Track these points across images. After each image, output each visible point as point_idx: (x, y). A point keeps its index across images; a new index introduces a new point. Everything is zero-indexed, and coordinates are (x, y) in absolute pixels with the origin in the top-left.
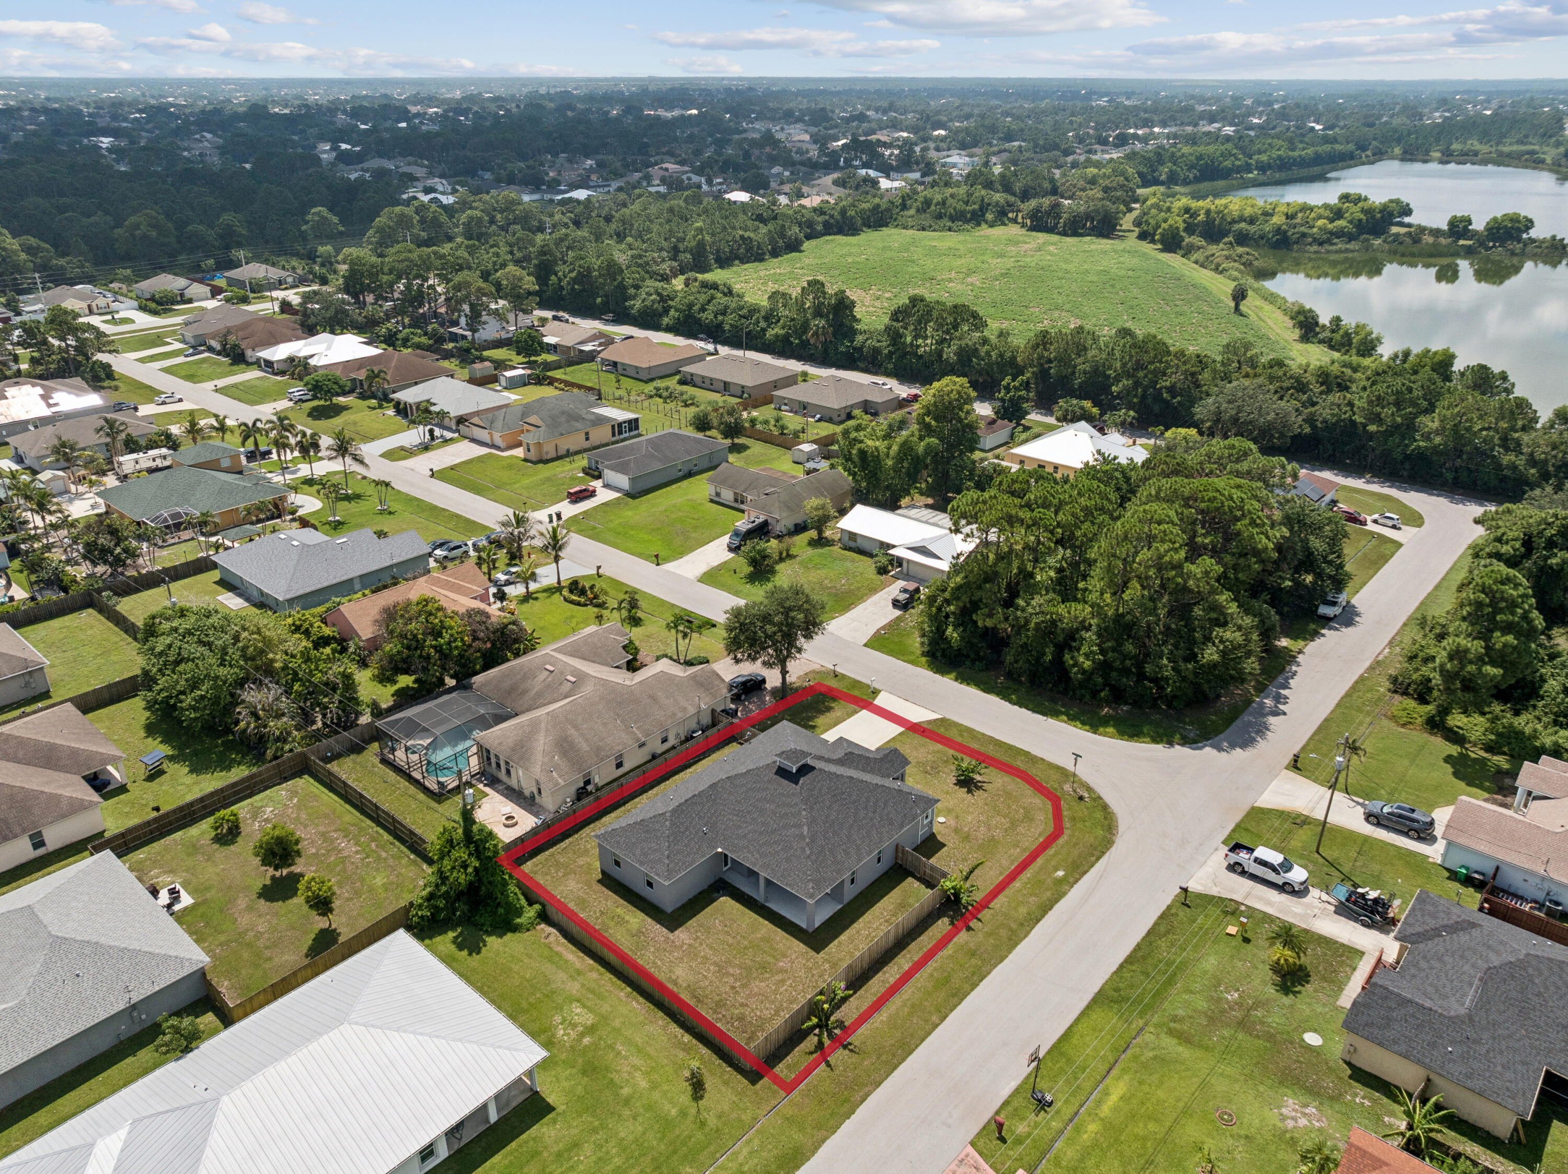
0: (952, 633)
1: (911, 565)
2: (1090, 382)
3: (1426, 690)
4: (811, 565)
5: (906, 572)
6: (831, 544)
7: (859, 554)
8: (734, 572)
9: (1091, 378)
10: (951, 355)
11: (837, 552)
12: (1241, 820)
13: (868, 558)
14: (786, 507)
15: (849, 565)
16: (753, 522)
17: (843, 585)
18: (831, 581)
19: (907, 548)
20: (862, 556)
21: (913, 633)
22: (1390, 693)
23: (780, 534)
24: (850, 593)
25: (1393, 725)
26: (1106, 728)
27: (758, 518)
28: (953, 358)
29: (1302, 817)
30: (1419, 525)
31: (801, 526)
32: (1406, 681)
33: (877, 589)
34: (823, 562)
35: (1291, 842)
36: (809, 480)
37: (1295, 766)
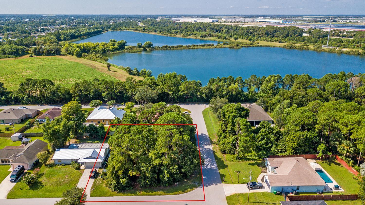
0: (123, 181)
1: (87, 164)
2: (95, 95)
3: (231, 151)
4: (50, 175)
5: (85, 166)
6: (51, 166)
7: (65, 166)
8: (21, 189)
9: (95, 93)
10: (47, 94)
11: (56, 168)
12: (227, 202)
13: (68, 166)
14: (29, 158)
15: (64, 171)
16: (19, 169)
17: (67, 179)
18: (62, 179)
19: (84, 159)
20: (66, 166)
21: (102, 186)
22: (222, 154)
23: (29, 169)
24: (72, 180)
25: (230, 162)
26: (178, 192)
27: (20, 166)
28: (49, 95)
29: (238, 194)
30: (191, 113)
31: (35, 163)
32: (224, 150)
33: (80, 175)
34: (54, 173)
35: (241, 202)
36: (32, 146)
37: (224, 182)
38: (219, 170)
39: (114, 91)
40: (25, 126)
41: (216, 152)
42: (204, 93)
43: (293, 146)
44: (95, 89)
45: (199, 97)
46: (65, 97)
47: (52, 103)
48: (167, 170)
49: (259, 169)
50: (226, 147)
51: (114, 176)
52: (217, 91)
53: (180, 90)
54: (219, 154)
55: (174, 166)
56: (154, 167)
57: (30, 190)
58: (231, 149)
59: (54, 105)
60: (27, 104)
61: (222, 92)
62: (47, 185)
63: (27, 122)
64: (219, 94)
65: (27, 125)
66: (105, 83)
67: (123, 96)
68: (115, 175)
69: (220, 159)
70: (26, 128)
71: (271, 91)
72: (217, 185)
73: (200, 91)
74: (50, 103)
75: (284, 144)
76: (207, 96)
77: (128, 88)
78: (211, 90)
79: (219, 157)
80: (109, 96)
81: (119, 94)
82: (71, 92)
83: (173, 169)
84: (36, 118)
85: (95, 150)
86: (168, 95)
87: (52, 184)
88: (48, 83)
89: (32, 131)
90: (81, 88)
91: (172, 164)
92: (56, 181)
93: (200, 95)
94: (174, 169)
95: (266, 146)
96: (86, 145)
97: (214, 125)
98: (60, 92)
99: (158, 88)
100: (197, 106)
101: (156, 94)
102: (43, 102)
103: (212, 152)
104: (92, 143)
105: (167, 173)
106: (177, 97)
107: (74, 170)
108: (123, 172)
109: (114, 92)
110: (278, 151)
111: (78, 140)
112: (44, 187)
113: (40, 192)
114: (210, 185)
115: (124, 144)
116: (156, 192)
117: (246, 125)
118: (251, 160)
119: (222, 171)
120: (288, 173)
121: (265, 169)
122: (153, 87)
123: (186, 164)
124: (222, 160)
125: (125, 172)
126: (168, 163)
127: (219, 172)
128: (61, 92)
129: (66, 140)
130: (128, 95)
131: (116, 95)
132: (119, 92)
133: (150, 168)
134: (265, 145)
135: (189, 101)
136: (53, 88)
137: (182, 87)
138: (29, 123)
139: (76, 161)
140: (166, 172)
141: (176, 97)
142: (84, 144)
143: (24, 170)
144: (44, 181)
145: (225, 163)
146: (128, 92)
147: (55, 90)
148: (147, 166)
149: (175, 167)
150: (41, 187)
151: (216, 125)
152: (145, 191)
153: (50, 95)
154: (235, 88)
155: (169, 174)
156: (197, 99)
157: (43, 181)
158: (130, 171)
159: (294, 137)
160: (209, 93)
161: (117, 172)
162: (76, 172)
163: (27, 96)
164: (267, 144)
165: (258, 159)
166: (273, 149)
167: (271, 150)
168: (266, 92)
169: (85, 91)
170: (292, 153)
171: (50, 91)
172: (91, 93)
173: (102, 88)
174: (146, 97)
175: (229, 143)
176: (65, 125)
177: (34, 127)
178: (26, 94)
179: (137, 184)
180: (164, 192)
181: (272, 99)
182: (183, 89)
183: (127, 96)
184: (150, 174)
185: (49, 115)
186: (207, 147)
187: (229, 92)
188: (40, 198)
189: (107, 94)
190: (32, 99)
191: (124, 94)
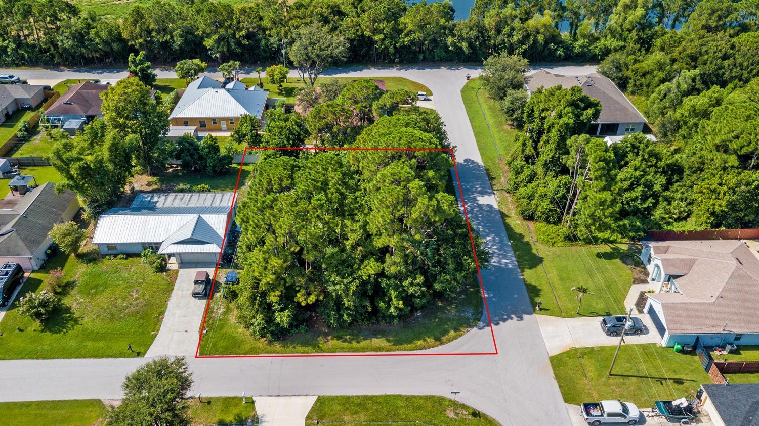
0: (283, 318)
1: (183, 256)
2: (186, 42)
3: (549, 216)
4: (93, 288)
5: (180, 262)
6: (92, 257)
7: (126, 259)
8: (20, 330)
9: (186, 39)
10: (65, 42)
11: (106, 264)
12: (555, 374)
13: (136, 259)
14: (32, 243)
15: (126, 275)
16: (7, 273)
17: (137, 299)
18: (124, 299)
19: (174, 244)
20: (130, 259)
21: (228, 320)
22: (524, 222)
23: (36, 268)
24: (148, 304)
25: (547, 247)
26: (425, 340)
27: (10, 266)
28: (69, 44)
29: (579, 350)
30: (431, 94)
31: (49, 251)
32: (530, 212)
33: (169, 290)
34: (101, 282)
35: (590, 375)
36: (35, 205)
37: (541, 310)
38: (523, 271)
39: (235, 33)
40: (16, 136)
41: (508, 216)
42: (463, 40)
43: (714, 208)
44: (185, 27)
45: (450, 48)
46: (112, 48)
47: (80, 62)
48: (396, 288)
49: (626, 271)
50: (537, 205)
51: (257, 306)
52: (499, 31)
53: (401, 31)
54: (516, 223)
55: (415, 278)
56: (364, 284)
57: (42, 331)
58: (550, 211)
59: (86, 68)
60: (17, 66)
61: (510, 35)
62: (86, 318)
63: (20, 124)
64: (503, 40)
65: (20, 130)
66: (210, 12)
67: (258, 47)
68: (260, 305)
69: (521, 236)
70: (18, 142)
71: (634, 32)
72: (521, 319)
73: (455, 32)
74: (76, 64)
75: (683, 196)
76: (471, 45)
77: (269, 25)
78: (482, 30)
79: (517, 231)
80: (222, 47)
81: (246, 42)
82: (125, 35)
83: (412, 284)
84: (41, 109)
85: (200, 216)
86: (371, 42)
87: (98, 316)
88: (62, 10)
89: (36, 149)
90: (150, 23)
91: (412, 274)
92: (108, 308)
93: (455, 44)
94: (414, 285)
95: (641, 204)
96: (176, 196)
97: (494, 130)
98: (97, 34)
99: (346, 22)
100: (443, 71)
101: (343, 46)
102: (56, 60)
103: (498, 217)
104: (190, 191)
105: (396, 297)
106: (395, 47)
107: (150, 271)
108: (280, 296)
109: (234, 36)
110: (671, 218)
111: (155, 179)
112: (78, 324)
113: (68, 338)
114: (505, 320)
115: (281, 227)
116: (368, 341)
117: (605, 160)
118: (601, 243)
119: (529, 276)
120: (715, 296)
121: (641, 272)
122: (332, 23)
123: (444, 270)
124: (526, 239)
125: (286, 296)
126: (399, 272)
127: (524, 279)
128: (99, 36)
129: (121, 181)
130: (271, 44)
131: (239, 43)
132: (249, 36)
133: (353, 287)
134: (639, 201)
135: (425, 59)
136: (76, 23)
137: (407, 21)
138: (25, 127)
139: (155, 247)
140: (393, 294)
141: (391, 50)
142: (172, 196)
143: (24, 273)
144: (78, 306)
145: (534, 251)
146: (270, 36)
147: (82, 29)
148: (345, 281)
149: (418, 281)
150: (72, 323)
151: (500, 131)
152: (339, 338)
153: (70, 42)
154: (545, 26)
155: (403, 299)
156: (446, 52)
157: (75, 304)
158: (299, 291)
159: (721, 185)
160: (477, 38)
161: (264, 294)
162: (156, 278)
163: (12, 46)
164: (644, 198)
165: (619, 240)
166: (658, 213)
167: (653, 215)
168: (621, 35)
169: (158, 32)
170: (709, 225)
171: (71, 32)
172: (175, 39)
173: (202, 26)
174: (318, 56)
175: (546, 195)
176: (114, 148)
177: (38, 137)
178: (10, 40)
179: (317, 317)
180: (389, 341)
181: (641, 58)
182: (410, 27)
183: (268, 47)
184: (354, 302)
185: (75, 103)
186: (483, 200)
187: (528, 36)
188: (71, 358)
189: (218, 42)
190: (27, 52)
191: (260, 40)
